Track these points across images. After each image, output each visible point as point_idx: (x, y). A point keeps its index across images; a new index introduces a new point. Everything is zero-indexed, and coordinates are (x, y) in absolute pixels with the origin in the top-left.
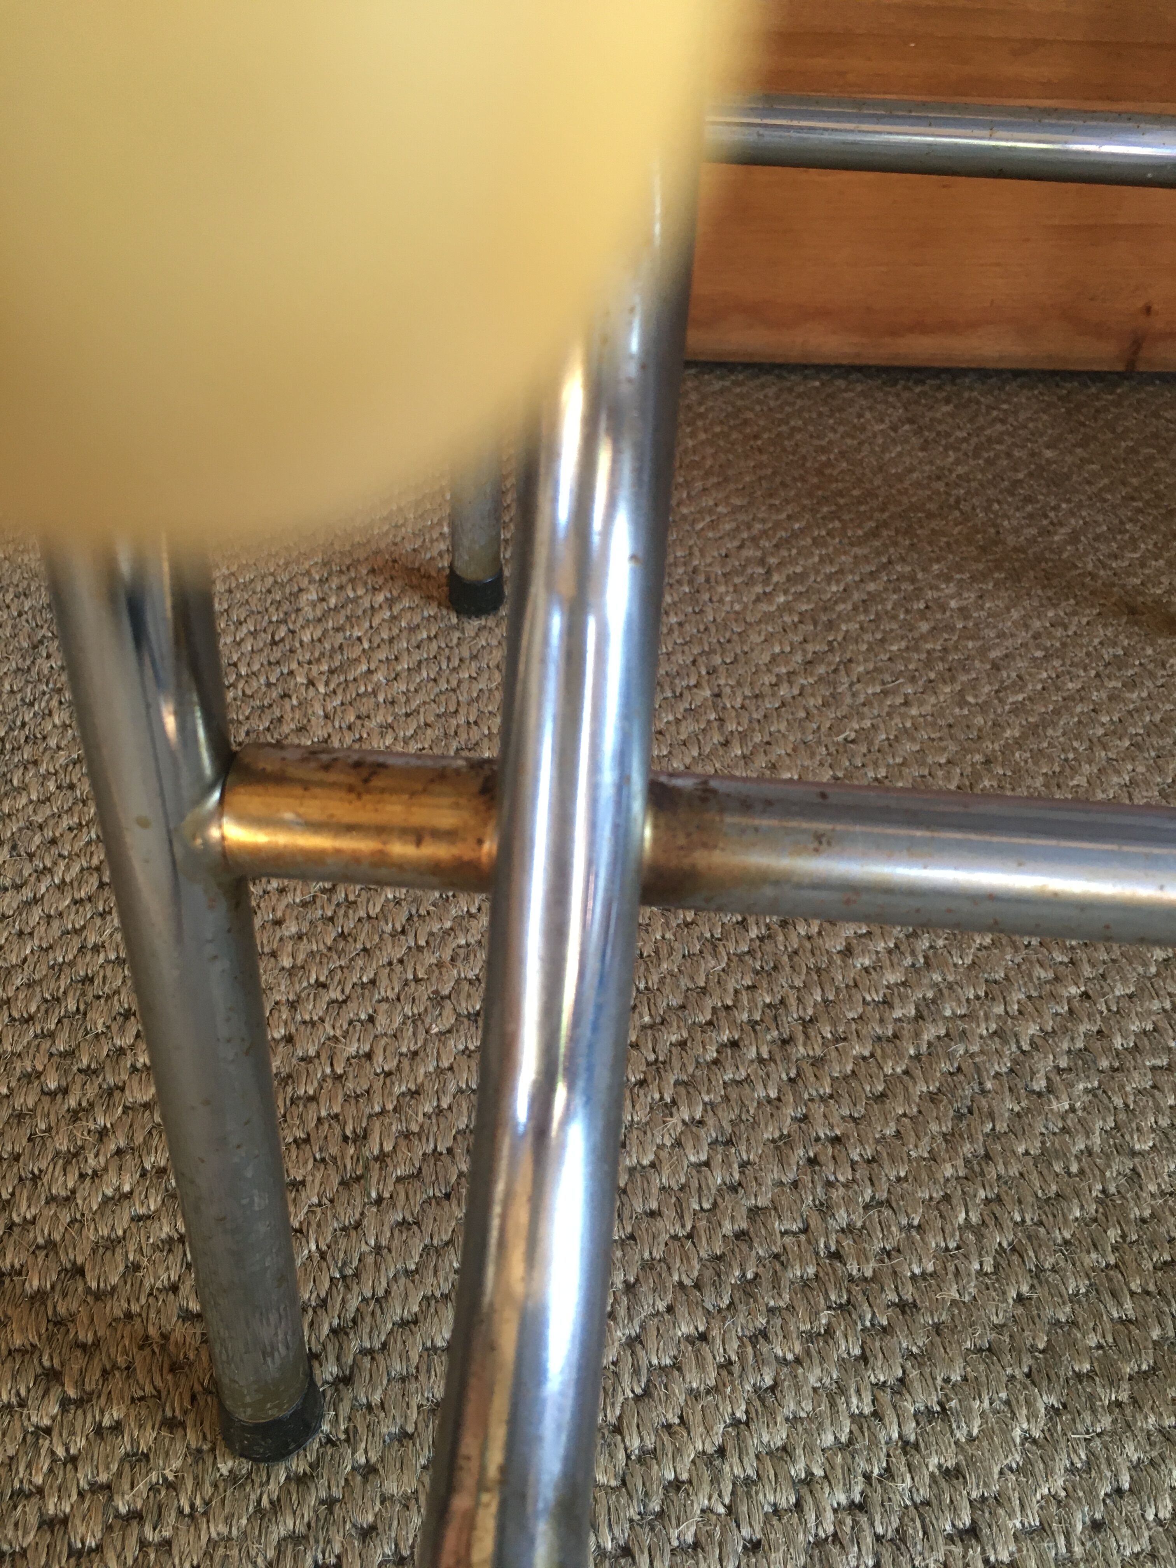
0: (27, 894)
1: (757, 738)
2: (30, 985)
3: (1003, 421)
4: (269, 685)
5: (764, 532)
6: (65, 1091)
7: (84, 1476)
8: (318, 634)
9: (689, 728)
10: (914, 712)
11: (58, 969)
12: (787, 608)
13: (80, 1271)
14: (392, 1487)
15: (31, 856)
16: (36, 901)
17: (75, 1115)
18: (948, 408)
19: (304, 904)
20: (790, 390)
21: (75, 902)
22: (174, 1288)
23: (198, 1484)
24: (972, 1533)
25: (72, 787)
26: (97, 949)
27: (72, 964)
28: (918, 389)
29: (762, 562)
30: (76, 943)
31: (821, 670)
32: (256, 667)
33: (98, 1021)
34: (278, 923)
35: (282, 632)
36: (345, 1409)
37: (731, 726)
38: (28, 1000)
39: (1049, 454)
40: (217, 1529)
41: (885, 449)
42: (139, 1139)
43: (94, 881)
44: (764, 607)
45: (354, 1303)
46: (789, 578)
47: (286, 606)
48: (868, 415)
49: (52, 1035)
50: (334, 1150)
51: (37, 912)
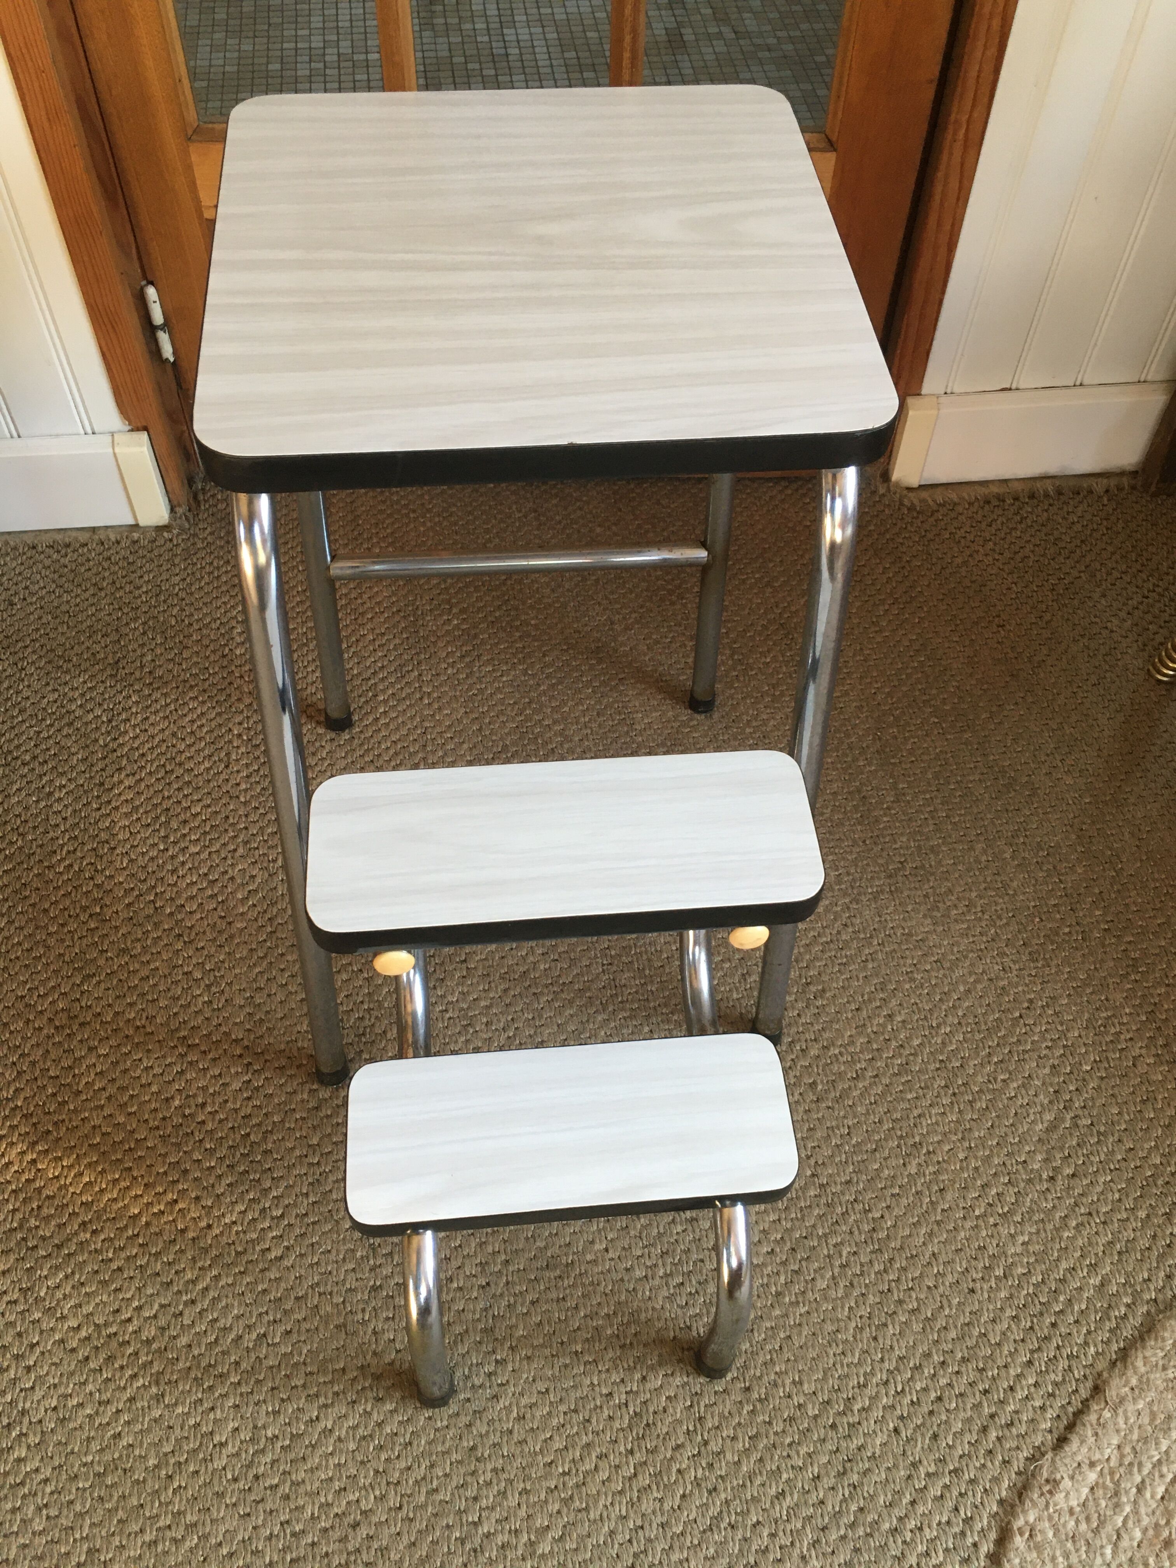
0: (137, 777)
1: (435, 695)
2: (146, 812)
3: (581, 509)
4: (223, 678)
5: (452, 584)
6: (167, 850)
7: (194, 961)
8: (243, 651)
9: (408, 690)
10: (504, 679)
11: (155, 806)
12: (457, 627)
13: (183, 906)
14: (289, 958)
15: (136, 761)
16: (141, 780)
17: (173, 857)
18: (554, 501)
19: (247, 777)
20: (477, 491)
21: (157, 779)
22: (215, 909)
23: (230, 961)
24: (465, 961)
25: (146, 730)
26: (169, 797)
27: (161, 804)
28: (543, 489)
29: (448, 602)
30: (161, 796)
31: (467, 660)
32: (217, 669)
33: (174, 825)
34: (238, 785)
35: (227, 651)
36: (274, 939)
37: (425, 689)
38: (147, 818)
39: (598, 530)
40: (237, 971)
41: (519, 529)
42: (196, 864)
43: (163, 771)
44: (447, 627)
45: (275, 910)
46: (460, 611)
47: (227, 637)
48: (514, 507)
49: (158, 830)
50: (265, 865)
51: (143, 785)
